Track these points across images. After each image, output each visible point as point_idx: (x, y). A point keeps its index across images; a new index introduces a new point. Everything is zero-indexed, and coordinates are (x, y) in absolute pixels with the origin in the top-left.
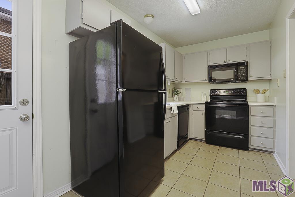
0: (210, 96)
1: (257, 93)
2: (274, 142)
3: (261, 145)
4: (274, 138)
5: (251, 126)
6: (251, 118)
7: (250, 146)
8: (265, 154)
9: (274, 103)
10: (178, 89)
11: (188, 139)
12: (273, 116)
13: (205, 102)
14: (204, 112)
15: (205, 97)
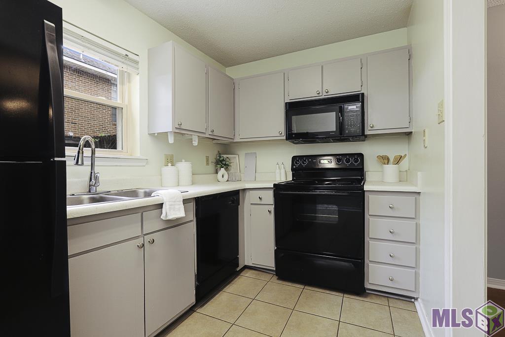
0: (293, 169)
1: (385, 164)
2: (417, 275)
3: (390, 284)
4: (416, 267)
5: (369, 239)
6: (370, 221)
7: (367, 286)
8: (399, 302)
9: (416, 185)
10: (228, 156)
11: (238, 269)
12: (414, 217)
13: (275, 185)
14: (272, 208)
15: (283, 171)
